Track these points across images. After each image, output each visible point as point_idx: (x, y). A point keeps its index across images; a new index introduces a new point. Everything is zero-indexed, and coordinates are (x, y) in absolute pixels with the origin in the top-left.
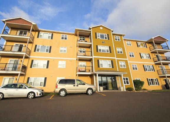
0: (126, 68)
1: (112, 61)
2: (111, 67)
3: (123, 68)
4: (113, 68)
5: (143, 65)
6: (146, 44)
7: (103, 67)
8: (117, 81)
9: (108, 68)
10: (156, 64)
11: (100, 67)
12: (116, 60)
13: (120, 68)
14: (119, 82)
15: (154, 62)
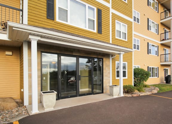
0: (126, 40)
1: (99, 12)
2: (95, 31)
3: (121, 39)
4: (99, 35)
5: (148, 43)
6: (159, 4)
7: (69, 23)
8: (104, 71)
9: (87, 29)
10: (162, 44)
11: (57, 19)
12: (111, 15)
13: (116, 37)
14: (109, 73)
15: (161, 41)
